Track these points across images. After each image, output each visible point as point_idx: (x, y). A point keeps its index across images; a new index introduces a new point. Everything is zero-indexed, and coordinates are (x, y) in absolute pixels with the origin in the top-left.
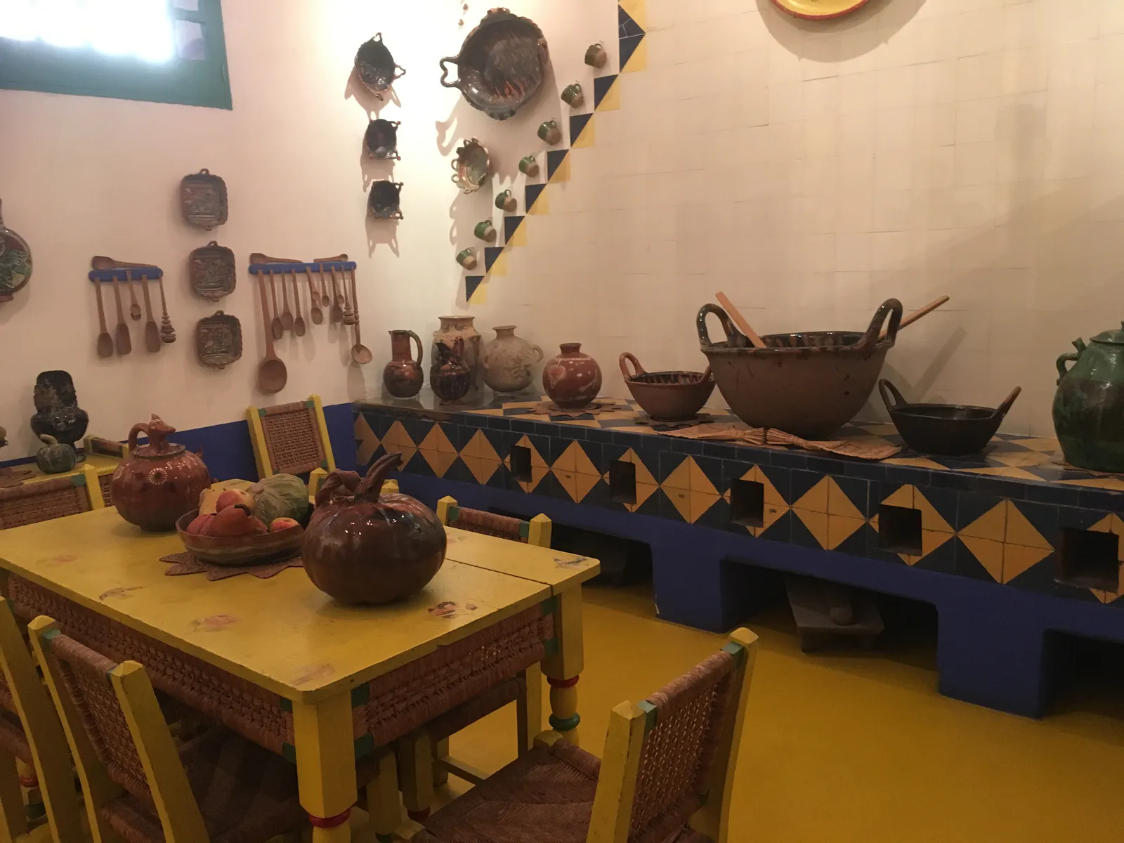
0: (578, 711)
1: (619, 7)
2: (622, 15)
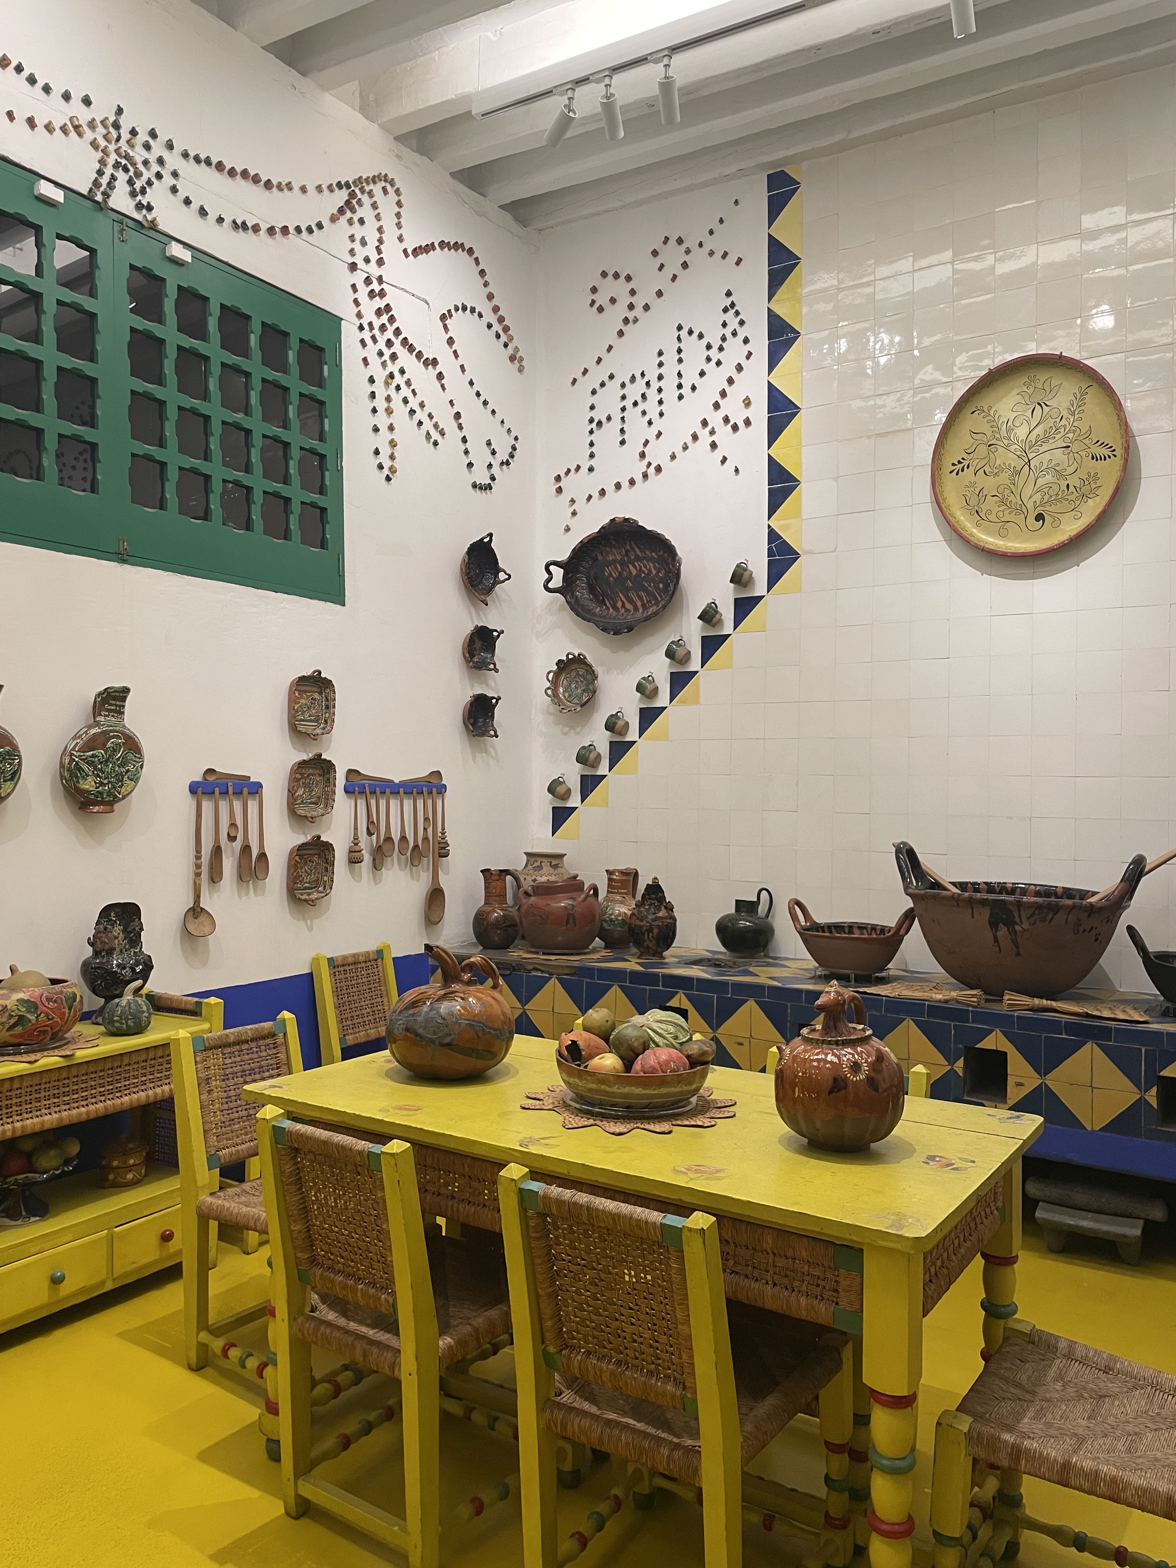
0: (1015, 1300)
1: (769, 526)
2: (773, 536)
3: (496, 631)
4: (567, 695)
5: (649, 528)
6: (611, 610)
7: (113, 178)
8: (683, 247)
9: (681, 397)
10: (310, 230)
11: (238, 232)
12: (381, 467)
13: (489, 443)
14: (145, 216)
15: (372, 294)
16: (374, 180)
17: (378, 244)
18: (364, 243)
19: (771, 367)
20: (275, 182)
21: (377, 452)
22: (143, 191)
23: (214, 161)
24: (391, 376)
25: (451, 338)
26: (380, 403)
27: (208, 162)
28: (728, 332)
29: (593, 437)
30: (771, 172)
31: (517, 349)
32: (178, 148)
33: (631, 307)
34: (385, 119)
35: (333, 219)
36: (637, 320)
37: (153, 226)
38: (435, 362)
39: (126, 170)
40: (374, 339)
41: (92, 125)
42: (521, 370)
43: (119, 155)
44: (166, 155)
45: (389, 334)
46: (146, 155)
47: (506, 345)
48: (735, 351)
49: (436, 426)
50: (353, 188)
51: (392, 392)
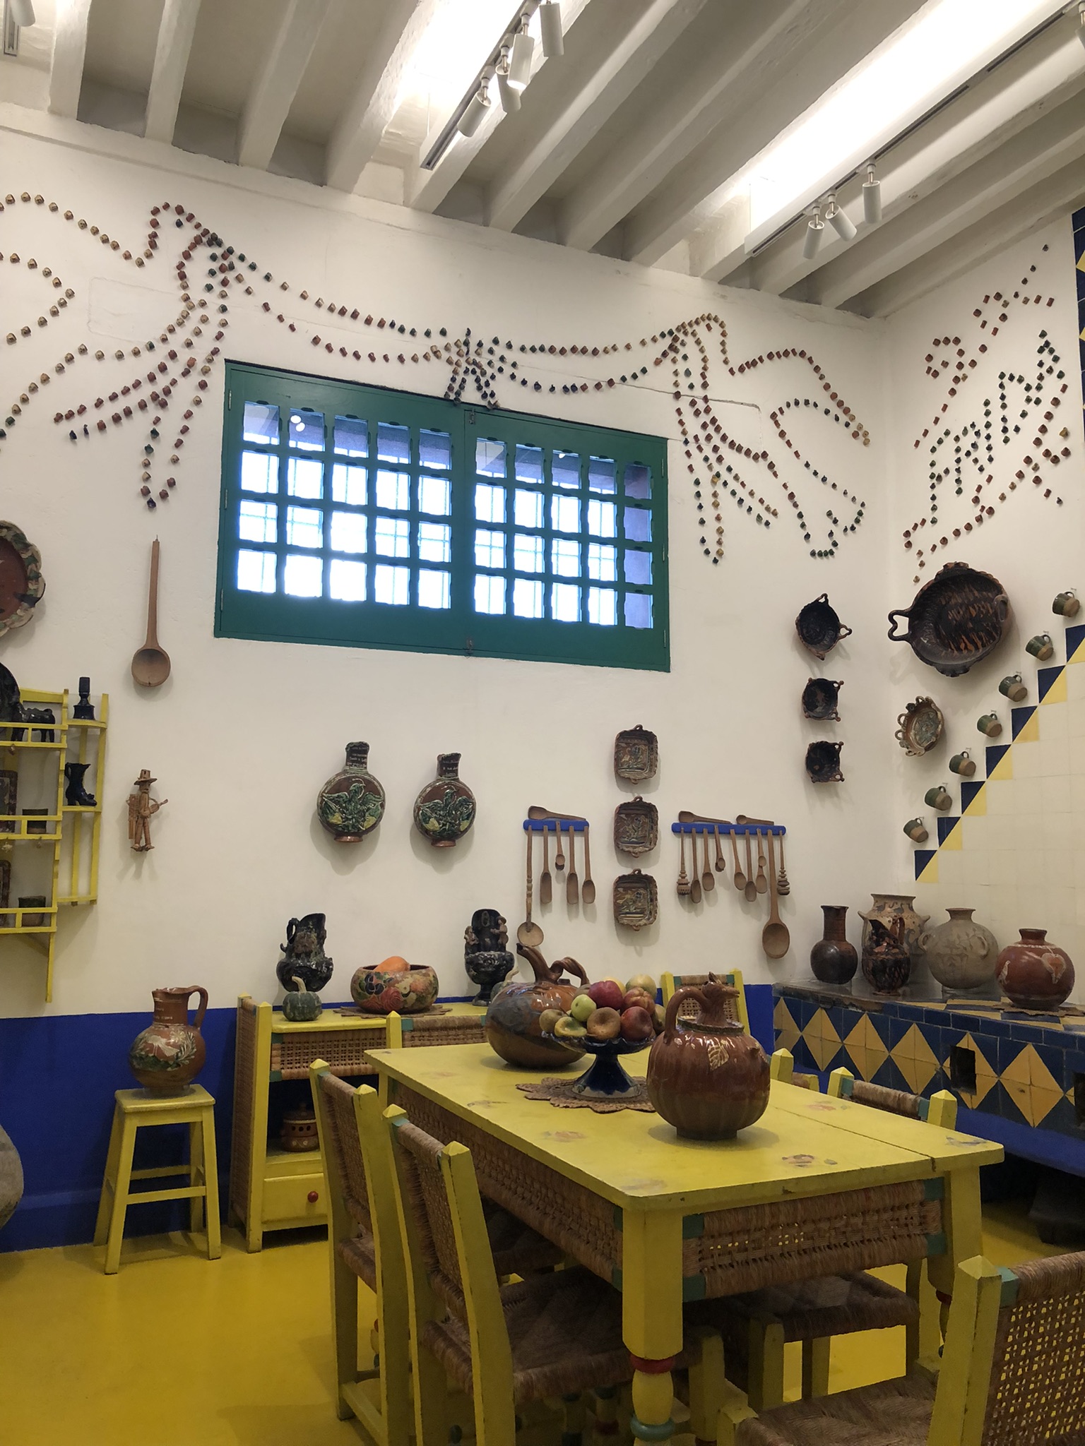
3: (836, 682)
4: (918, 738)
5: (978, 569)
6: (955, 651)
7: (464, 381)
8: (1002, 302)
9: (1006, 440)
10: (635, 376)
11: (569, 394)
12: (707, 552)
13: (829, 514)
14: (489, 402)
15: (697, 413)
16: (697, 322)
17: (702, 371)
18: (688, 373)
20: (601, 349)
21: (703, 541)
22: (487, 384)
23: (547, 347)
24: (718, 475)
25: (782, 431)
26: (707, 500)
27: (542, 349)
28: (1044, 370)
29: (935, 492)
30: (1074, 212)
31: (860, 427)
32: (516, 346)
33: (960, 366)
34: (705, 272)
35: (658, 362)
36: (967, 377)
37: (496, 407)
38: (765, 455)
39: (474, 372)
40: (700, 448)
41: (447, 348)
42: (866, 443)
43: (469, 363)
44: (507, 354)
45: (716, 440)
46: (490, 357)
47: (847, 425)
48: (1052, 386)
49: (768, 509)
50: (676, 333)
51: (719, 488)
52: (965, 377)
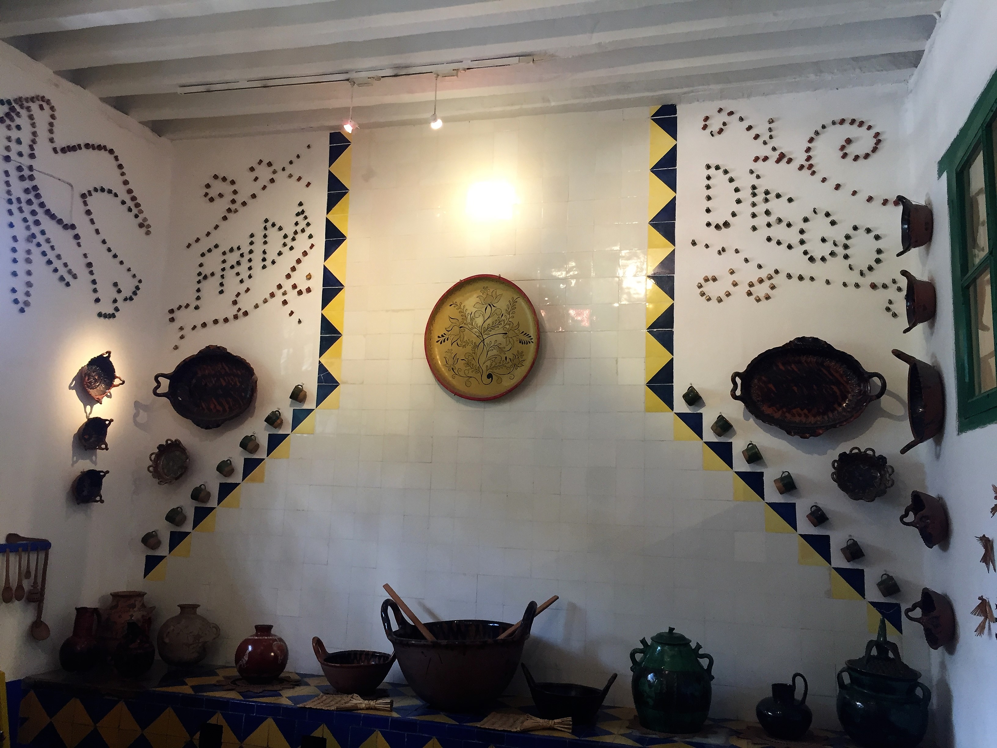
1: (320, 362)
2: (322, 369)
3: (107, 420)
4: (166, 471)
5: (234, 353)
6: (204, 410)
8: (272, 169)
9: (264, 267)
12: (16, 301)
13: (115, 284)
15: (22, 178)
16: (32, 99)
17: (31, 144)
18: (19, 142)
19: (326, 257)
21: (14, 290)
24: (33, 236)
25: (89, 210)
26: (21, 255)
28: (299, 228)
29: (200, 286)
30: (332, 132)
31: (145, 219)
33: (233, 201)
36: (237, 211)
38: (73, 227)
40: (21, 210)
42: (148, 233)
45: (35, 205)
47: (136, 216)
48: (302, 242)
49: (70, 272)
50: (14, 104)
51: (32, 246)
52: (236, 211)
